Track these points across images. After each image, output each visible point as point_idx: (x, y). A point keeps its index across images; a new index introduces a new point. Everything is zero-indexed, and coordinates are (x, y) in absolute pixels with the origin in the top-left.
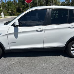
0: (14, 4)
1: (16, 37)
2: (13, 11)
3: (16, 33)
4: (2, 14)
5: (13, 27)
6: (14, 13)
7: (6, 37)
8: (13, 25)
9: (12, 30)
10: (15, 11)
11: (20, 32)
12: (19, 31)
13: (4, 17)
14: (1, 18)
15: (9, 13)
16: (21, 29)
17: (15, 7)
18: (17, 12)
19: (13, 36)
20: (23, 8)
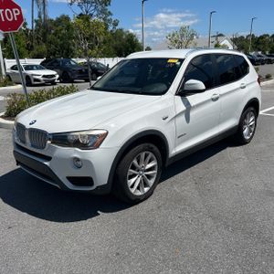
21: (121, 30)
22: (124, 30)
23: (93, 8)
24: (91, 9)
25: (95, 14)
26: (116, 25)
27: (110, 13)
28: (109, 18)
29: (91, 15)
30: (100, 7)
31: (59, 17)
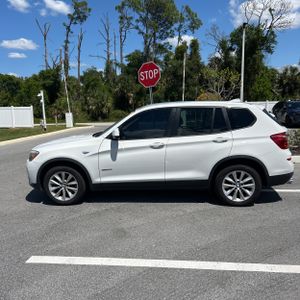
0: (108, 81)
1: (114, 158)
2: (103, 106)
3: (114, 152)
4: (69, 116)
5: (110, 141)
6: (105, 110)
7: (96, 158)
8: (110, 137)
9: (107, 145)
10: (109, 104)
11: (122, 150)
12: (119, 147)
13: (74, 126)
14: (65, 128)
15: (88, 112)
16: (122, 144)
17: (110, 91)
18: (115, 109)
19: (109, 156)
20: (137, 94)
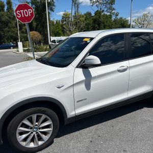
12: (93, 75)
21: (121, 18)
22: (123, 18)
23: (104, 7)
24: (103, 8)
25: (105, 10)
26: (117, 15)
27: (114, 9)
28: (113, 12)
29: (103, 11)
30: (108, 6)
31: (85, 13)
